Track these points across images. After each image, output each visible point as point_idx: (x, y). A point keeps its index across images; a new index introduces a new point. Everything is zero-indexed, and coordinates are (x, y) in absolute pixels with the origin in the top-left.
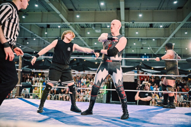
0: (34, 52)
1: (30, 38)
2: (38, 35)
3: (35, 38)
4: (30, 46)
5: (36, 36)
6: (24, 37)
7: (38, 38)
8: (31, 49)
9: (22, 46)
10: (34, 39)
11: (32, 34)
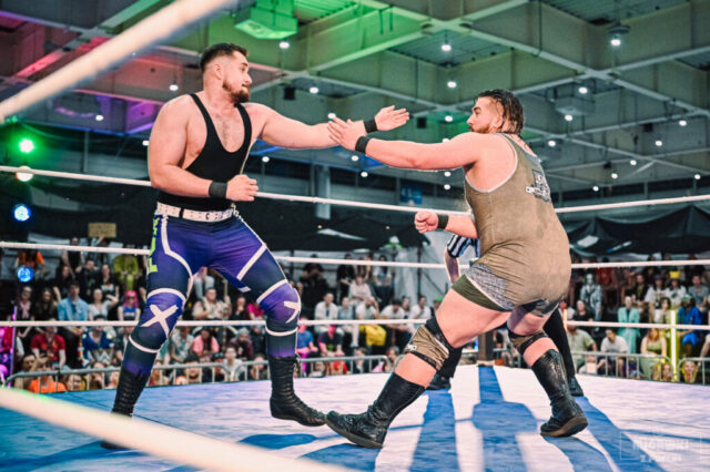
0: (698, 177)
1: (662, 123)
2: (694, 104)
3: (682, 119)
4: (669, 155)
5: (685, 111)
6: (636, 120)
7: (693, 118)
8: (681, 167)
9: (638, 162)
10: (683, 123)
11: (665, 103)
